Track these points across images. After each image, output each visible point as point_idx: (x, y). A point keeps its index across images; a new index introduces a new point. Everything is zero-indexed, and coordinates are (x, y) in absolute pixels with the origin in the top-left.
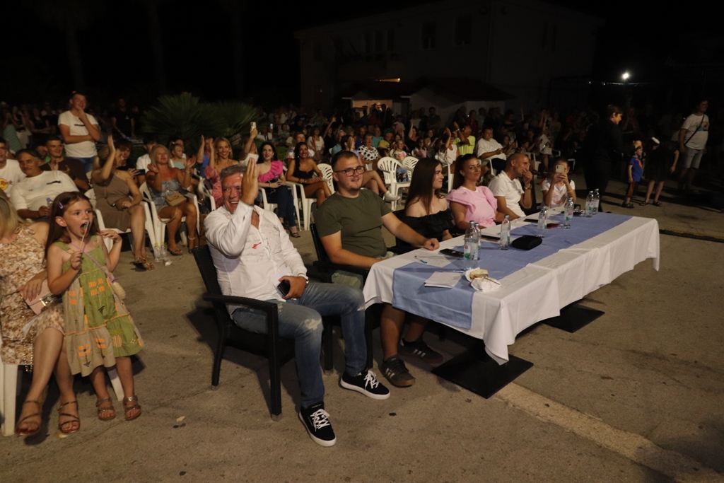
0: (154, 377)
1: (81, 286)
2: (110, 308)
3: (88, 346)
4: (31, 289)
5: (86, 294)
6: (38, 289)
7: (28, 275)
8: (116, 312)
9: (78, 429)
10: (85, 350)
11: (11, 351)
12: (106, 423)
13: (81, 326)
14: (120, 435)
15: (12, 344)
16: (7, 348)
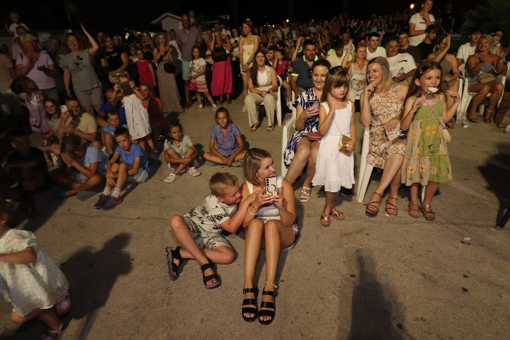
0: (448, 202)
1: (421, 128)
2: (436, 147)
3: (414, 168)
4: (390, 125)
5: (423, 134)
6: (395, 126)
7: (389, 117)
8: (439, 150)
9: (396, 215)
10: (412, 170)
11: (372, 157)
12: (413, 219)
13: (413, 154)
14: (422, 230)
15: (373, 154)
16: (370, 155)
